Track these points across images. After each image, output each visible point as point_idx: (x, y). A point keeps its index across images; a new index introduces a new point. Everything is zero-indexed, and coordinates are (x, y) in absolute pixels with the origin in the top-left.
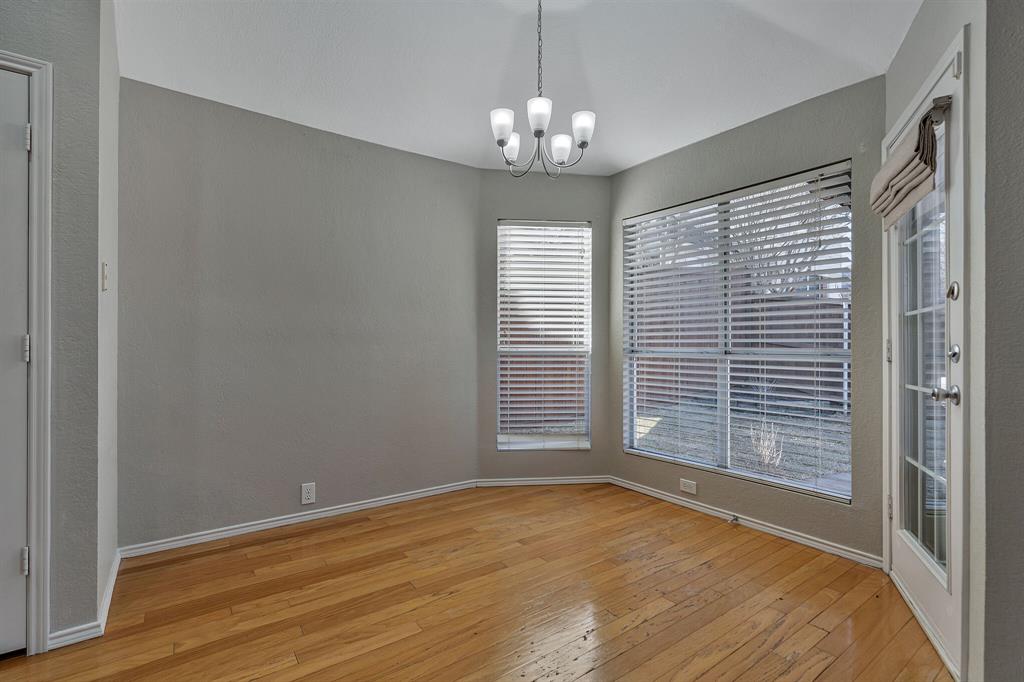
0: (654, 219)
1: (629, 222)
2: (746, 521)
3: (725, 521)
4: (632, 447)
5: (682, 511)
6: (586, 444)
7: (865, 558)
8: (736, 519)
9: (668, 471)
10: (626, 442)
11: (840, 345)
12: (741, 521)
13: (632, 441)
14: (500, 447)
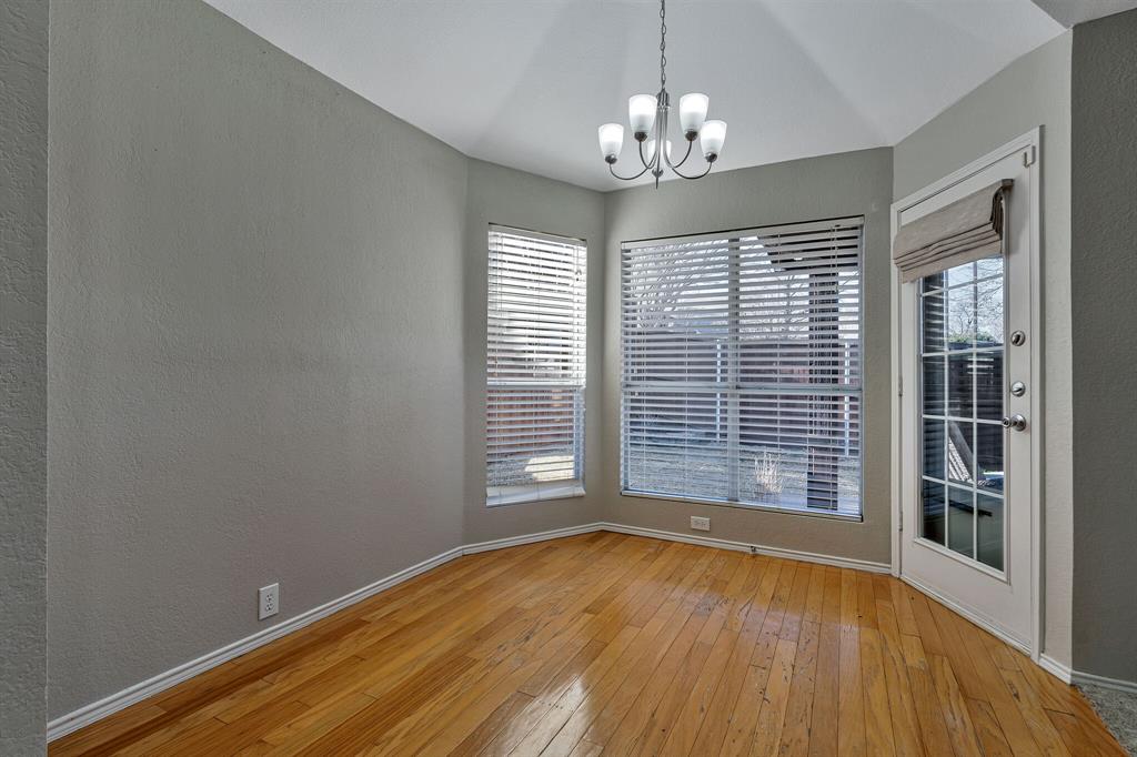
0: (650, 247)
1: (628, 246)
2: (763, 549)
3: (744, 553)
4: (626, 489)
5: (699, 550)
6: (580, 491)
7: (876, 567)
8: (754, 549)
9: (676, 511)
10: (622, 483)
11: (714, 379)
12: (759, 551)
13: (626, 482)
14: (489, 503)
